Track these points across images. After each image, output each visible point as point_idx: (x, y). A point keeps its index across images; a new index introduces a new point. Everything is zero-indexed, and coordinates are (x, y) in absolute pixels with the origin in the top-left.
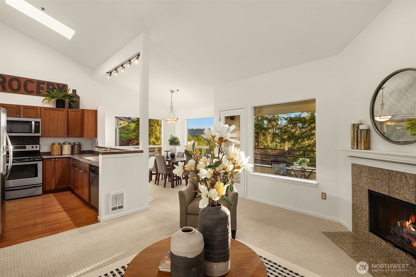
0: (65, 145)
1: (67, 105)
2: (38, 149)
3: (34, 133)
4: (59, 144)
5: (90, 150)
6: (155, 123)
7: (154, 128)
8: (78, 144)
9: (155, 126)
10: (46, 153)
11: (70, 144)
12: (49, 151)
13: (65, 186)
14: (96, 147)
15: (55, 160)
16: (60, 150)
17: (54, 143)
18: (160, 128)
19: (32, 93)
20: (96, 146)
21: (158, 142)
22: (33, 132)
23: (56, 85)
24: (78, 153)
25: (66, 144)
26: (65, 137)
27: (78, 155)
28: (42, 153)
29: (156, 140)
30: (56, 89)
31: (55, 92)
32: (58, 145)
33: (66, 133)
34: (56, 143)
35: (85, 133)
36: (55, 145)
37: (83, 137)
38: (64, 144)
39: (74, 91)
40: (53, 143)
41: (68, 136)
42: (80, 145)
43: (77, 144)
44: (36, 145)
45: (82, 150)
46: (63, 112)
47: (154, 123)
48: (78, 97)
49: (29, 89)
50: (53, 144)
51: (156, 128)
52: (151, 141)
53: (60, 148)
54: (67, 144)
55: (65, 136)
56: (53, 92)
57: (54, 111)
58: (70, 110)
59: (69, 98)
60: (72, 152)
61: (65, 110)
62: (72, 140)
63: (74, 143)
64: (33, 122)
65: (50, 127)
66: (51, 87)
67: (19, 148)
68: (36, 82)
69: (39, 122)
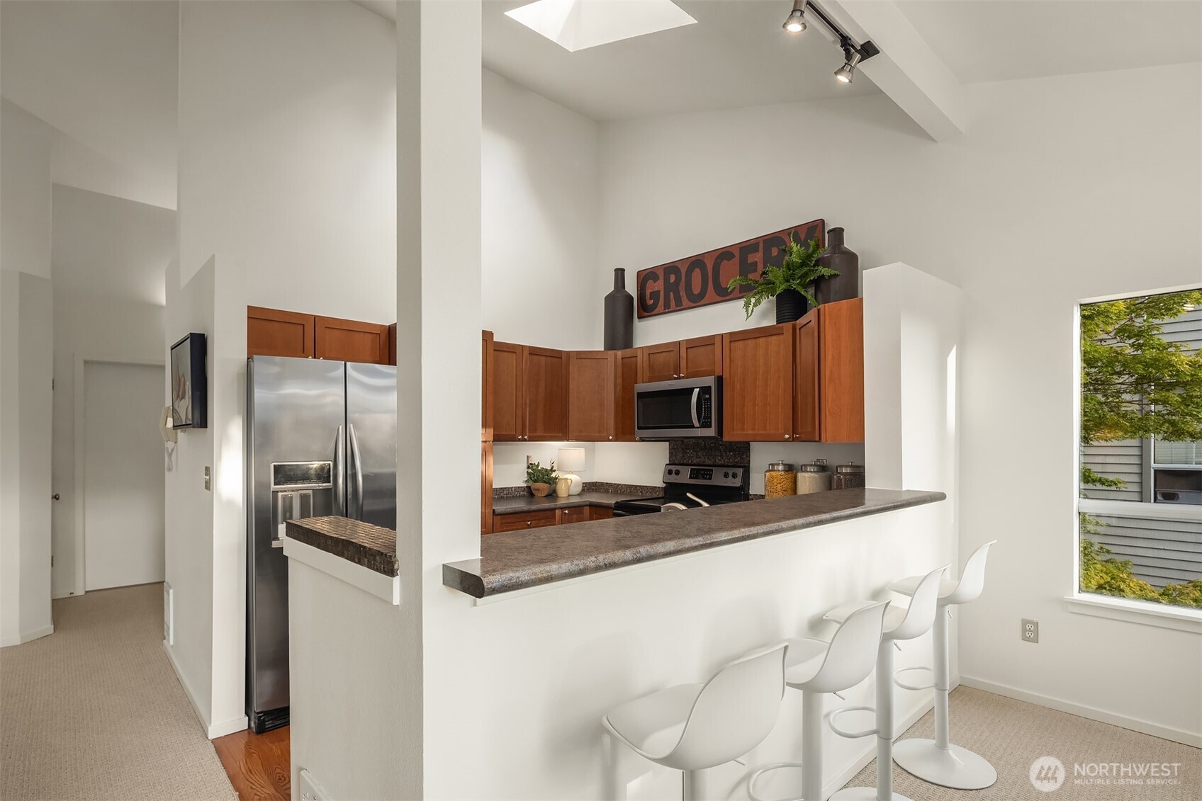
0: (802, 474)
2: (738, 482)
3: (698, 428)
4: (786, 467)
22: (696, 423)
25: (804, 472)
26: (787, 440)
33: (787, 424)
34: (778, 464)
36: (775, 471)
37: (820, 439)
38: (802, 468)
39: (838, 233)
40: (770, 465)
41: (793, 438)
44: (734, 470)
46: (781, 337)
49: (725, 283)
55: (786, 436)
57: (753, 341)
58: (799, 323)
61: (788, 327)
64: (696, 391)
65: (746, 404)
66: (775, 252)
67: (700, 476)
68: (737, 253)
69: (710, 387)
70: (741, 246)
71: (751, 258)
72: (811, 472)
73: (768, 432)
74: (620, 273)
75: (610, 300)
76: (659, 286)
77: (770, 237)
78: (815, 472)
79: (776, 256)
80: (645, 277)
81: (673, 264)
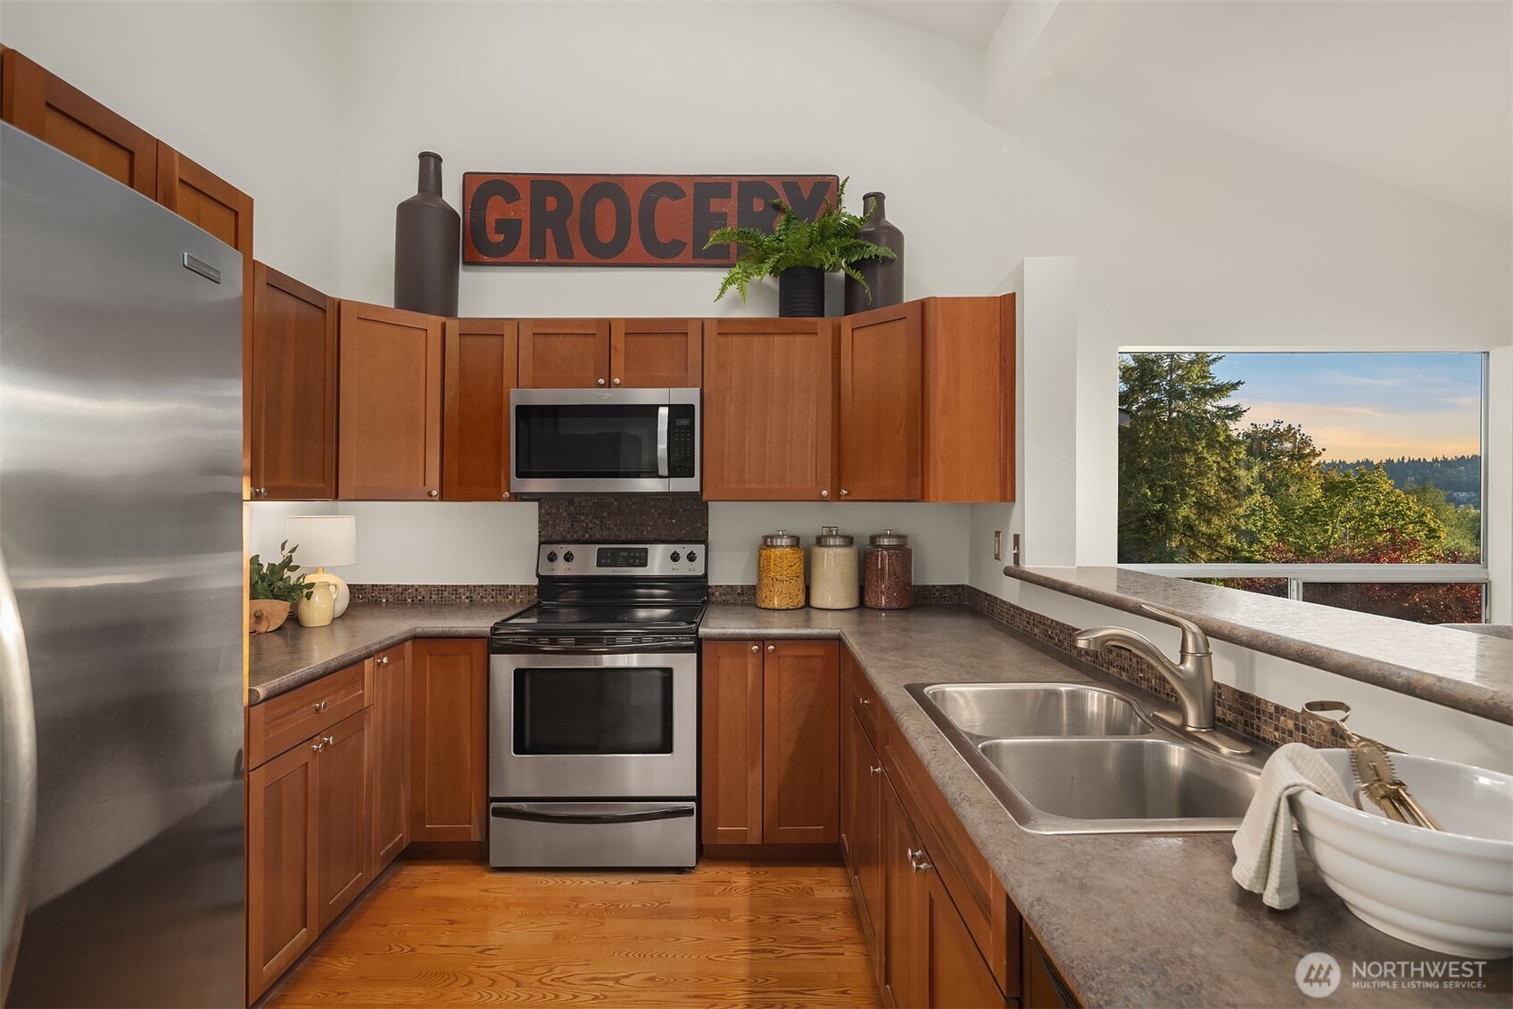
0: (825, 549)
1: (834, 297)
2: (697, 569)
3: (669, 477)
4: (796, 541)
5: (963, 586)
6: (1199, 439)
7: (1190, 460)
8: (894, 542)
9: (1196, 450)
10: (739, 591)
11: (849, 541)
12: (751, 580)
13: (815, 832)
14: (1008, 572)
15: (763, 650)
16: (801, 579)
17: (772, 537)
18: (1219, 459)
19: (676, 255)
20: (1010, 562)
21: (1209, 522)
22: (663, 470)
23: (781, 192)
24: (894, 605)
25: (830, 546)
26: (823, 499)
27: (894, 613)
28: (721, 590)
29: (1200, 514)
30: (784, 211)
31: (777, 235)
32: (791, 546)
33: (827, 475)
34: (779, 536)
35: (938, 473)
36: (776, 547)
37: (923, 498)
38: (820, 541)
39: (875, 201)
40: (765, 538)
41: (836, 496)
42: (903, 551)
43: (886, 542)
44: (689, 548)
45: (916, 580)
46: (813, 339)
47: (1194, 438)
48: (895, 237)
49: (664, 235)
50: (767, 542)
51: (1200, 459)
52: (1180, 517)
53: (799, 568)
54: (838, 541)
55: (825, 493)
56: (769, 230)
57: (763, 338)
58: (847, 322)
59: (845, 251)
60: (862, 592)
61: (825, 325)
62: (864, 518)
63: (873, 539)
64: (664, 412)
65: (747, 439)
66: (758, 205)
67: (620, 560)
68: (690, 192)
69: (693, 406)
70: (697, 180)
71: (716, 205)
72: (835, 546)
73: (788, 485)
74: (430, 165)
75: (407, 212)
76: (521, 210)
77: (750, 179)
78: (840, 546)
79: (760, 212)
80: (483, 188)
81: (555, 179)
